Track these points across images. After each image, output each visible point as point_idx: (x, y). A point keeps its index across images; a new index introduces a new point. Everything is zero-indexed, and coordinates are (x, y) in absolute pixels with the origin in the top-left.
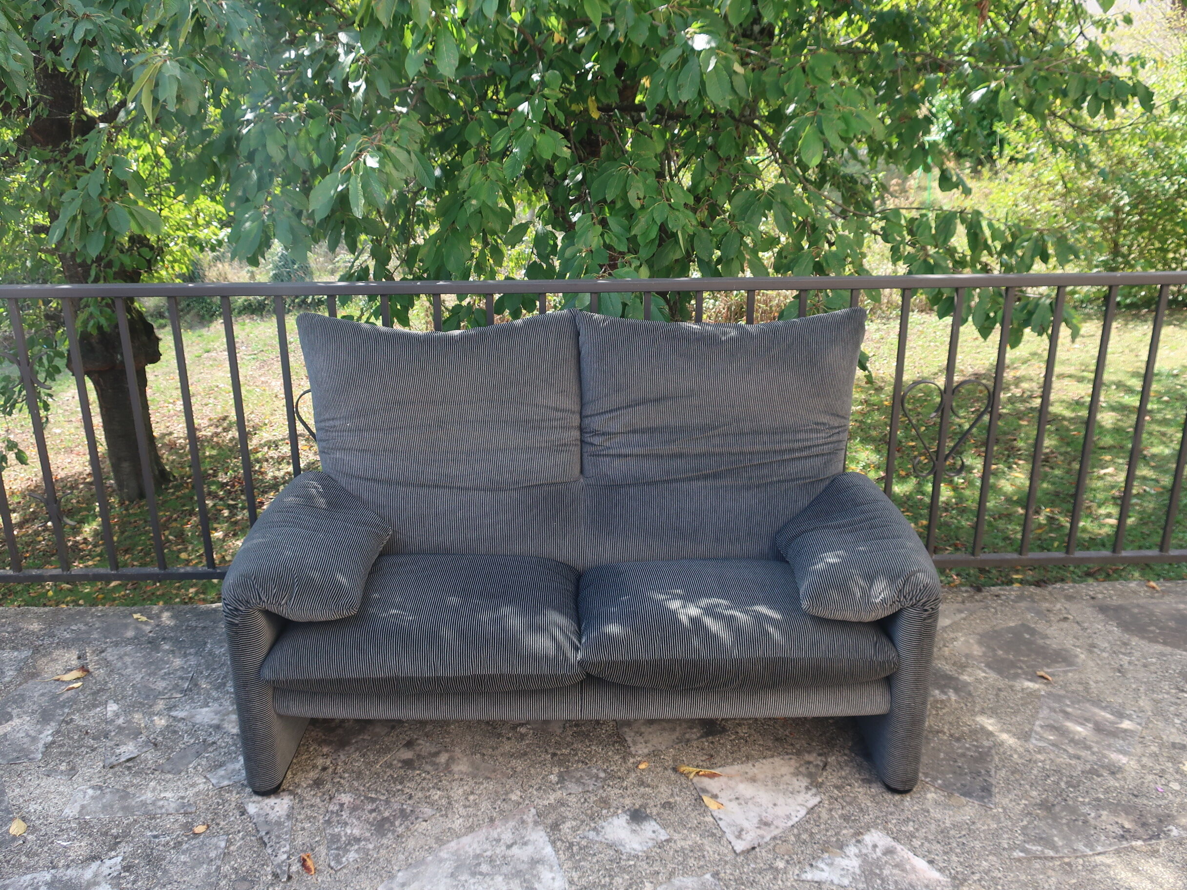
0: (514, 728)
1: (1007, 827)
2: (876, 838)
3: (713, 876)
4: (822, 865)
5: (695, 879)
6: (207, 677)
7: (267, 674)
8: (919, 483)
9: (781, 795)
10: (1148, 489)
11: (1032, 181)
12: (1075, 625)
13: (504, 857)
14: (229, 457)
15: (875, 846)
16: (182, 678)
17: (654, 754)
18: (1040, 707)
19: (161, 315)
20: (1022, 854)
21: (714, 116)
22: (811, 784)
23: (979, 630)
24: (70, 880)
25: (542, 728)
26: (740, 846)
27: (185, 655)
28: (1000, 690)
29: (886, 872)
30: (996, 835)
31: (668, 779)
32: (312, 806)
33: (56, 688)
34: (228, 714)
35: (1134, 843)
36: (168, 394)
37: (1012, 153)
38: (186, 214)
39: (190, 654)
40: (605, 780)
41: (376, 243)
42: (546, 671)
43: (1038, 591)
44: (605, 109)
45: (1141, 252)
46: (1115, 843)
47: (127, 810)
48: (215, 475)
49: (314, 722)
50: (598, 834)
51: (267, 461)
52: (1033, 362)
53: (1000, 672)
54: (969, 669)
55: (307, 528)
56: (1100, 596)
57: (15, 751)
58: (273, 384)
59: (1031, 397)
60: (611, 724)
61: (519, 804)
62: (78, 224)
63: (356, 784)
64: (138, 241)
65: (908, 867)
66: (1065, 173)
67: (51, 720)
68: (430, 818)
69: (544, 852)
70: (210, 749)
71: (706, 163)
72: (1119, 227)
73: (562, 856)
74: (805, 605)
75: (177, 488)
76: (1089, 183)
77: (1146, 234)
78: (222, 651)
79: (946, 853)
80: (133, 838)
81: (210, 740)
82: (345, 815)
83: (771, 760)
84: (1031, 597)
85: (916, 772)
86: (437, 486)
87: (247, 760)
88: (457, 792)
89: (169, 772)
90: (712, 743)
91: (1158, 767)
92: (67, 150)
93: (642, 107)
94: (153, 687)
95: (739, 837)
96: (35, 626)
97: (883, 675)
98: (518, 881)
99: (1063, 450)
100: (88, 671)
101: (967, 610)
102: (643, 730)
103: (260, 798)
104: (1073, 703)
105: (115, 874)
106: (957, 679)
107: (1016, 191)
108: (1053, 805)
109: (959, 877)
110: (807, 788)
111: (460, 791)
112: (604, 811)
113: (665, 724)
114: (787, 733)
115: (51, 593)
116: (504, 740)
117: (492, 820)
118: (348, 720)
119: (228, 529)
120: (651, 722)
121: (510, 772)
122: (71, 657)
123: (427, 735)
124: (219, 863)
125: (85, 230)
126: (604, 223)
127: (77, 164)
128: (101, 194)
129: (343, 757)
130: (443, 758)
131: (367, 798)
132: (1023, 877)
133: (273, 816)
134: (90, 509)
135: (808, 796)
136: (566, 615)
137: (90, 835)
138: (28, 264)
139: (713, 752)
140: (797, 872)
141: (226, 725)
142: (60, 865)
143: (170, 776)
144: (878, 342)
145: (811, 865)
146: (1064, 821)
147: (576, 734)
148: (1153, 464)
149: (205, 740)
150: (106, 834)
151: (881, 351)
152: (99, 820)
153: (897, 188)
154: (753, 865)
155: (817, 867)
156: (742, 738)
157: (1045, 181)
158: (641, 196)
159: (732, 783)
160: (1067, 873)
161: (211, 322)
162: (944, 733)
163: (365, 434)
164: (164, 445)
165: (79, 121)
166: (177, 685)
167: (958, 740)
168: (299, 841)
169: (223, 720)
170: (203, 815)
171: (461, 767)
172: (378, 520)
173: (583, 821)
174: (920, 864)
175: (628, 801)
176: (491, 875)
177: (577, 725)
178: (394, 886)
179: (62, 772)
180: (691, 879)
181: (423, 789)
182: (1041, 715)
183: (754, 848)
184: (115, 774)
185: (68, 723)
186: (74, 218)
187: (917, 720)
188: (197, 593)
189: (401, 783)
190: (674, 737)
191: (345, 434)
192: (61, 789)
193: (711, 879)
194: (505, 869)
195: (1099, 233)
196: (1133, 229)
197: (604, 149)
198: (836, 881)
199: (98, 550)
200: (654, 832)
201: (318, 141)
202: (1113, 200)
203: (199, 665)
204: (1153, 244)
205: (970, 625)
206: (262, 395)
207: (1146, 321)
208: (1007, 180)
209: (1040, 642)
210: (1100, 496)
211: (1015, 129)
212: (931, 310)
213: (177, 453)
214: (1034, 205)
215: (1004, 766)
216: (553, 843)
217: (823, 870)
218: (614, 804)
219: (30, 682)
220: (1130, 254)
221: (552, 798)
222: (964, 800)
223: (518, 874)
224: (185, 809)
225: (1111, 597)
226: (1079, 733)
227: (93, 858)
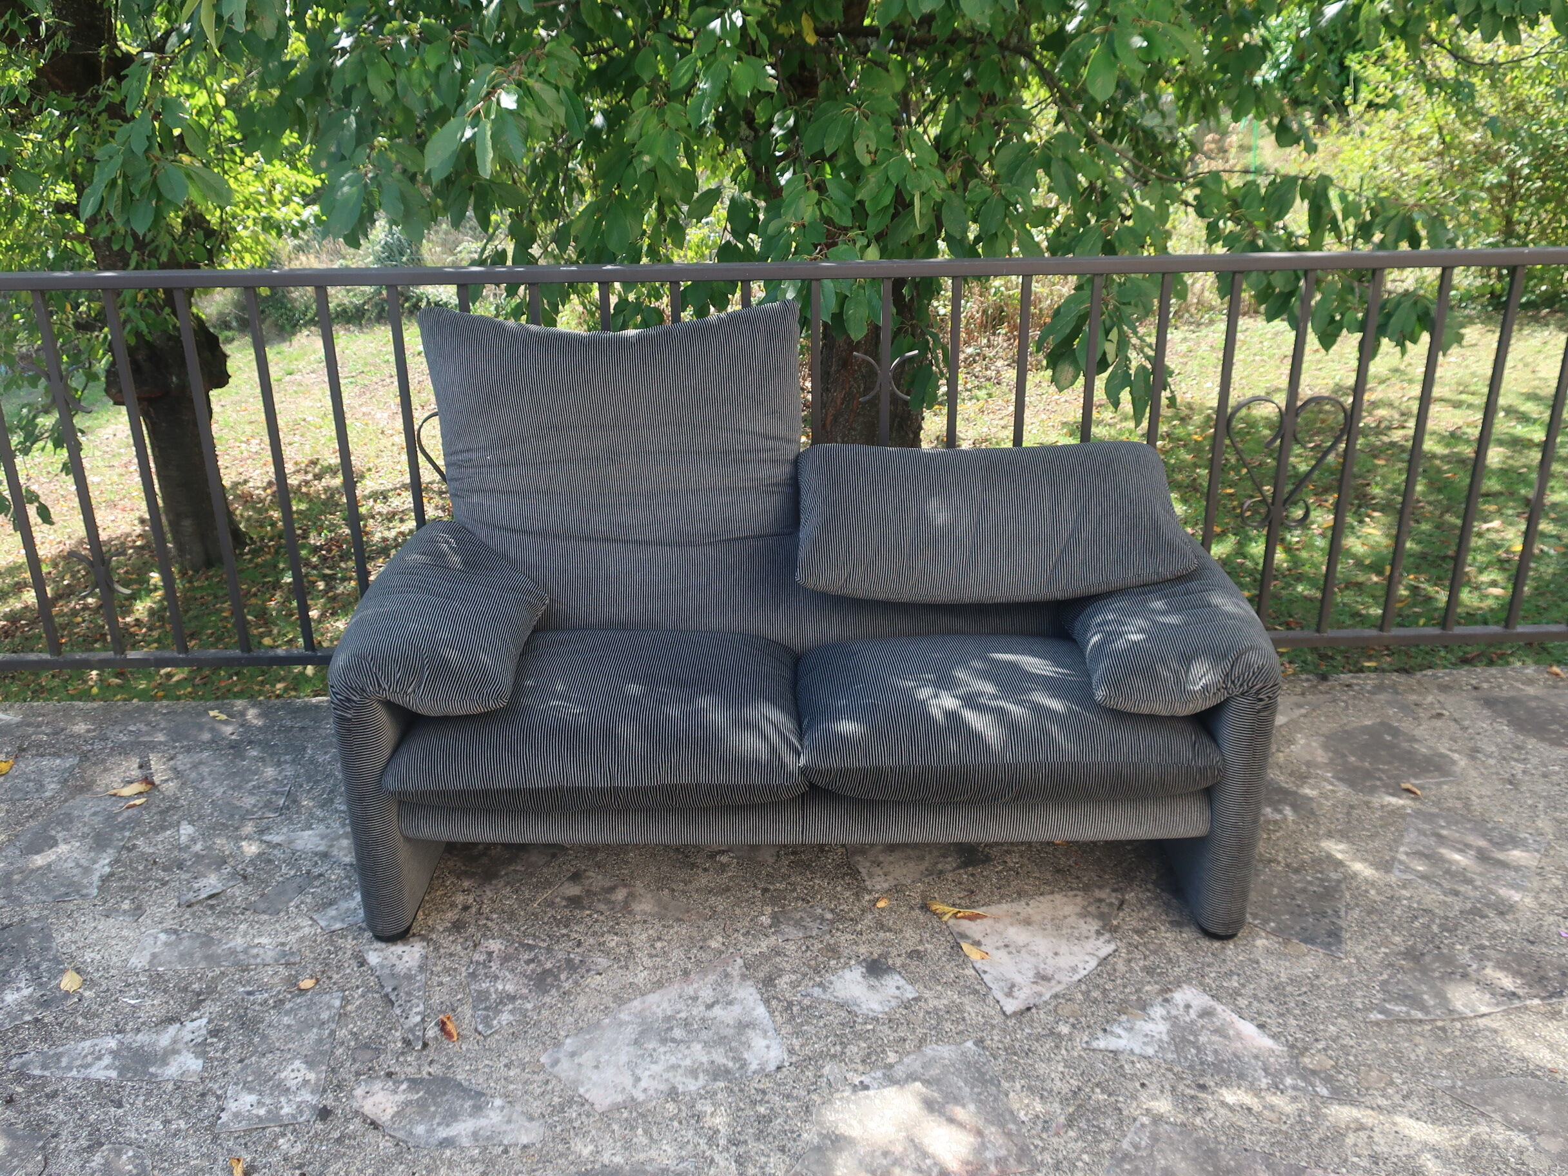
0: (712, 856)
1: (1361, 982)
2: (1189, 996)
3: (976, 1044)
4: (1118, 1030)
5: (953, 1047)
6: (309, 791)
7: (390, 783)
8: (1239, 542)
9: (1064, 941)
10: (1546, 549)
11: (1397, 134)
12: (1452, 724)
13: (703, 1020)
14: (323, 513)
15: (1188, 1007)
16: (275, 793)
17: (897, 890)
18: (1406, 830)
19: (226, 326)
20: (1380, 1017)
21: (971, 40)
22: (1103, 927)
23: (1325, 729)
24: (142, 1047)
25: (749, 855)
26: (1010, 1006)
27: (279, 764)
28: (1352, 807)
29: (1203, 1039)
30: (1346, 992)
31: (916, 921)
32: (451, 955)
33: (112, 805)
34: (338, 838)
35: (1528, 1002)
36: (240, 431)
37: (1371, 97)
38: (257, 187)
39: (285, 762)
40: (832, 922)
41: (516, 217)
42: (757, 780)
43: (1401, 679)
44: (825, 33)
45: (1543, 232)
46: (1503, 1003)
47: (211, 959)
48: (305, 536)
49: (451, 848)
50: (825, 991)
51: (373, 517)
52: (1393, 380)
53: (1352, 784)
54: (1312, 781)
55: (438, 595)
56: (1485, 685)
57: (62, 885)
58: (378, 416)
59: (1389, 428)
60: (840, 851)
61: (721, 952)
62: (119, 190)
63: (507, 927)
64: (195, 221)
65: (1231, 1032)
66: (1442, 123)
67: (107, 846)
68: (605, 970)
69: (755, 1013)
70: (316, 883)
71: (962, 106)
72: (1514, 196)
73: (778, 1018)
74: (1100, 694)
75: (255, 553)
76: (1475, 137)
77: (1550, 206)
78: (328, 757)
79: (1281, 1015)
80: (221, 995)
81: (316, 871)
82: (494, 966)
83: (1050, 897)
84: (1394, 688)
85: (1242, 912)
86: (606, 540)
87: (366, 896)
88: (640, 937)
89: (264, 912)
90: (973, 875)
91: (1561, 906)
92: (96, 98)
93: (872, 32)
94: (238, 804)
95: (1009, 994)
96: (81, 728)
97: (1204, 785)
98: (721, 1050)
99: (1431, 498)
100: (153, 783)
101: (1308, 704)
102: (881, 859)
103: (383, 945)
104: (1449, 823)
105: (200, 1040)
106: (1295, 793)
107: (1376, 148)
108: (1422, 954)
109: (1299, 1045)
110: (1098, 933)
111: (644, 937)
112: (833, 962)
113: (909, 851)
114: (1071, 862)
115: (95, 690)
116: (700, 871)
117: (686, 973)
118: (494, 844)
119: (324, 605)
120: (891, 848)
121: (708, 912)
122: (131, 766)
123: (598, 865)
124: (333, 1026)
125: (128, 197)
126: (821, 187)
127: (110, 117)
128: (147, 151)
129: (488, 893)
130: (620, 895)
131: (522, 945)
132: (1382, 1045)
133: (401, 968)
134: (143, 580)
135: (1100, 943)
136: (782, 708)
137: (165, 991)
138: (51, 255)
139: (973, 887)
140: (1086, 1039)
141: (335, 853)
142: (128, 1028)
143: (265, 917)
144: (1185, 356)
145: (1105, 1030)
146: (1437, 974)
147: (792, 865)
148: (1553, 515)
149: (308, 872)
150: (185, 989)
151: (1188, 368)
152: (176, 972)
153: (1213, 146)
154: (1027, 1030)
155: (1112, 1033)
156: (1011, 869)
157: (1415, 135)
158: (873, 149)
159: (999, 926)
160: (1439, 1039)
161: (294, 334)
162: (1279, 863)
163: (511, 470)
164: (237, 497)
165: (111, 58)
166: (270, 802)
167: (1297, 871)
168: (436, 1000)
169: (331, 846)
170: (310, 966)
171: (645, 906)
172: (530, 585)
173: (805, 975)
174: (1248, 1029)
175: (863, 950)
176: (687, 1043)
177: (794, 853)
178: (561, 1055)
179: (125, 912)
180: (947, 1047)
181: (595, 933)
182: (1406, 840)
183: (1029, 1009)
184: (193, 914)
185: (129, 850)
186: (113, 183)
187: (1245, 846)
188: (286, 690)
189: (566, 927)
190: (922, 868)
191: (485, 470)
192: (125, 933)
193: (974, 1048)
194: (704, 1035)
195: (1487, 205)
196: (1533, 200)
197: (822, 86)
198: (1137, 1051)
199: (155, 634)
200: (898, 988)
201: (437, 75)
202: (1508, 160)
203: (298, 776)
204: (1560, 221)
205: (1313, 723)
206: (364, 431)
207: (1547, 325)
208: (1362, 133)
209: (1405, 745)
210: (1481, 558)
211: (1375, 63)
212: (1257, 312)
213: (254, 508)
214: (1398, 168)
215: (1357, 905)
216: (767, 1002)
217: (1120, 1037)
218: (846, 953)
219: (79, 798)
220: (1527, 234)
221: (764, 945)
222: (1304, 947)
223: (722, 1040)
224: (286, 958)
225: (1500, 687)
226: (1457, 862)
227: (171, 1020)
